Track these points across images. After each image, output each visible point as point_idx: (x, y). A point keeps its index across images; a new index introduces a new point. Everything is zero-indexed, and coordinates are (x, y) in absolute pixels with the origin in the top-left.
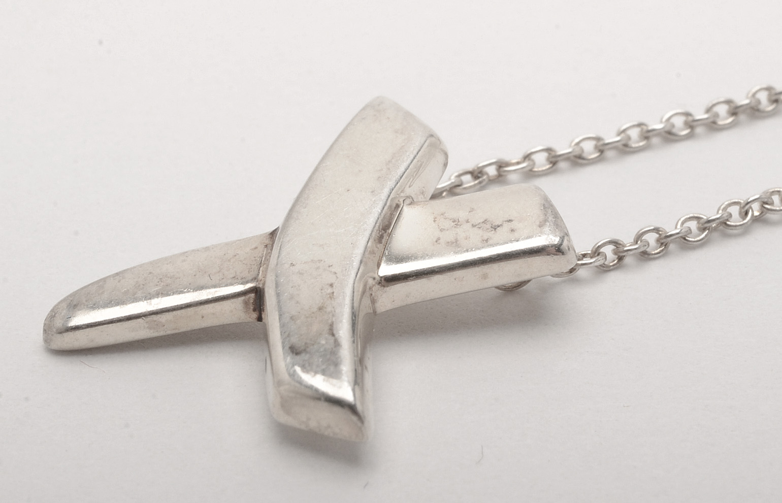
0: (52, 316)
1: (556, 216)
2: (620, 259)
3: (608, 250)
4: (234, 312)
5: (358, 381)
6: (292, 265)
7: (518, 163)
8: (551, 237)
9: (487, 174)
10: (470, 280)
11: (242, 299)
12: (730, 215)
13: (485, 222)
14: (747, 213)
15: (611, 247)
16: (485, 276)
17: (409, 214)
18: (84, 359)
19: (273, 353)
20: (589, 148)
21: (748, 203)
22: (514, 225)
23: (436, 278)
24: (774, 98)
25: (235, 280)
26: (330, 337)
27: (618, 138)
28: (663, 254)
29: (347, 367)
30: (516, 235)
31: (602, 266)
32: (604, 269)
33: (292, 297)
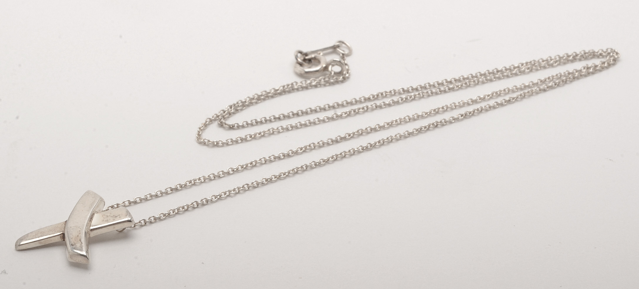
0: (17, 242)
1: (130, 213)
2: (145, 223)
3: (143, 222)
4: (58, 239)
5: (87, 252)
6: (71, 227)
7: (122, 204)
8: (129, 218)
9: (114, 207)
10: (111, 229)
11: (60, 236)
12: (170, 213)
13: (114, 216)
14: (174, 212)
15: (143, 221)
16: (114, 228)
17: (96, 216)
18: (26, 252)
19: (67, 246)
20: (138, 200)
21: (174, 210)
22: (120, 216)
23: (103, 229)
24: (181, 186)
25: (58, 232)
26: (80, 242)
27: (145, 197)
28: (155, 222)
29: (84, 248)
30: (121, 218)
31: (141, 225)
32: (142, 226)
33: (71, 234)
